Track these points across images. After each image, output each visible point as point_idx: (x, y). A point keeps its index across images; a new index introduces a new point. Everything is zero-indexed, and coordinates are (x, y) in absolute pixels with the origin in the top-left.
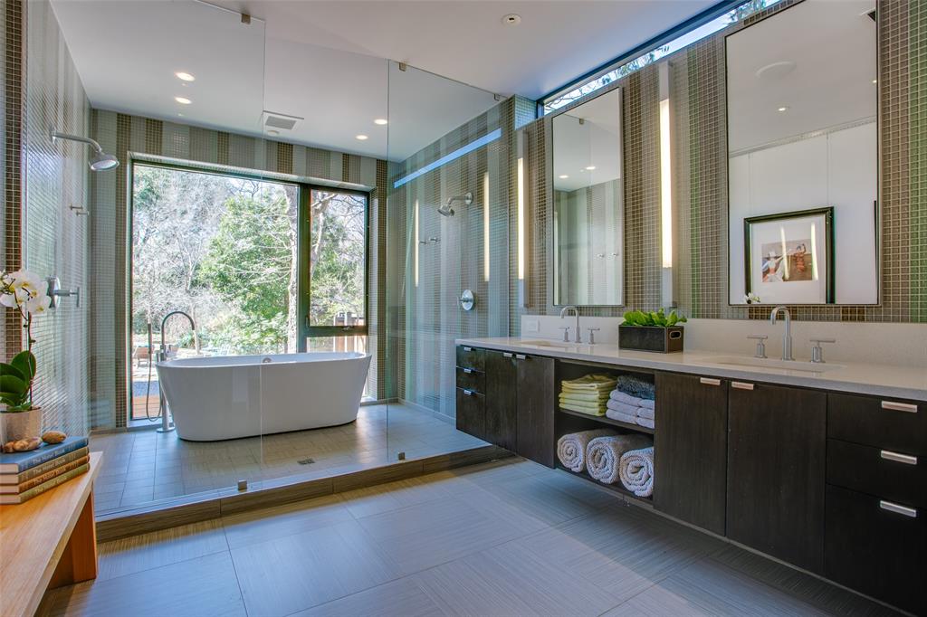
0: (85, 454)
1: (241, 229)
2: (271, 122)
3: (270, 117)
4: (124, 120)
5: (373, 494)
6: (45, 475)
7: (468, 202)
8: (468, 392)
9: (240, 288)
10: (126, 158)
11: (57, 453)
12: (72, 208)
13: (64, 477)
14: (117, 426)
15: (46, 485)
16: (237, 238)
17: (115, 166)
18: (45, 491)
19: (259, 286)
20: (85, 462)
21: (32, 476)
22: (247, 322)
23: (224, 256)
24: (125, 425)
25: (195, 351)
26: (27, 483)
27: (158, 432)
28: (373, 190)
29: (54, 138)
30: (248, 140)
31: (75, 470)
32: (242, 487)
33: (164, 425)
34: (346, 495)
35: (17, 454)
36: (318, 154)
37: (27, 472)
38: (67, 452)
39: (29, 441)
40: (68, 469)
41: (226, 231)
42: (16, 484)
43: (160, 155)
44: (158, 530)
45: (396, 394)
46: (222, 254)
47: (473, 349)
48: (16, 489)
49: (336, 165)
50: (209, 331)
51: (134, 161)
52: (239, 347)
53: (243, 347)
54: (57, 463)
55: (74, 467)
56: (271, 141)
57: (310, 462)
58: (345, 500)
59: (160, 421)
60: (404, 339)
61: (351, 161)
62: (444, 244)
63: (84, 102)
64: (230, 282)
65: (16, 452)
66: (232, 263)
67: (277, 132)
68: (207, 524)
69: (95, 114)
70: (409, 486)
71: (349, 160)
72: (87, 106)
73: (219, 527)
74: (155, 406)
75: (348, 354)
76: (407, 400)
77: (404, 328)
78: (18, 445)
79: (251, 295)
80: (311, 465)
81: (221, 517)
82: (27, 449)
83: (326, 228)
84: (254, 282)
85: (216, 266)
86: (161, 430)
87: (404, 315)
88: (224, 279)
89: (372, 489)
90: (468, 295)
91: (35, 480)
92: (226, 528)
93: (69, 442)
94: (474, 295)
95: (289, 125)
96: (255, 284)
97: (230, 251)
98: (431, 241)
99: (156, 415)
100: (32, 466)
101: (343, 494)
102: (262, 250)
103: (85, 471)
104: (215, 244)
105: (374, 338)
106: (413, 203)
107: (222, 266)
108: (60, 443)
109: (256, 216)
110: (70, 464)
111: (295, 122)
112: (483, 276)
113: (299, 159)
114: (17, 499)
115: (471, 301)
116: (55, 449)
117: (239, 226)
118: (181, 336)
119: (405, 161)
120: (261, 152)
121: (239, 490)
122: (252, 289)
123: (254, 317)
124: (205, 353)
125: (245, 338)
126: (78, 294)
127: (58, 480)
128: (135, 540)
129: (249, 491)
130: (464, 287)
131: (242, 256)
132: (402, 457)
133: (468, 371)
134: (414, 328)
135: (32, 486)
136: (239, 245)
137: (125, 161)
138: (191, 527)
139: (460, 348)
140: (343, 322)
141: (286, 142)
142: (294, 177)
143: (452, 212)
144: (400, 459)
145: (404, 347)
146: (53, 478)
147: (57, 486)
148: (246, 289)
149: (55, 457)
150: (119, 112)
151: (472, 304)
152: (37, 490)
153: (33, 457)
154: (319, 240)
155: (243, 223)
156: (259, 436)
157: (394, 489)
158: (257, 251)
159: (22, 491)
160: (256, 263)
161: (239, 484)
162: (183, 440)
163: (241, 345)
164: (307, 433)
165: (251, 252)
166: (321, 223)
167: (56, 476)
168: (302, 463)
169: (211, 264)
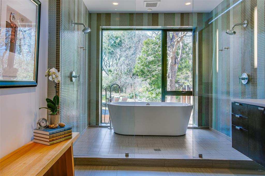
0: (71, 132)
1: (149, 52)
2: (148, 5)
3: (147, 3)
4: (99, 15)
5: (183, 171)
6: (58, 137)
7: (245, 26)
8: (238, 128)
9: (149, 76)
10: (99, 29)
11: (61, 131)
12: (81, 48)
13: (63, 139)
14: (96, 125)
15: (58, 141)
16: (148, 56)
17: (90, 31)
18: (57, 143)
19: (156, 74)
20: (71, 135)
21: (53, 137)
22: (150, 89)
23: (143, 63)
24: (99, 125)
25: (134, 100)
26: (52, 139)
27: (108, 129)
28: (196, 28)
29: (73, 25)
30: (140, 15)
31: (67, 137)
32: (127, 155)
33: (110, 126)
34: (170, 169)
35: (51, 129)
36: (169, 15)
37: (52, 135)
38: (65, 130)
39: (55, 125)
40: (65, 137)
41: (144, 53)
42: (49, 139)
43: (110, 26)
44: (96, 165)
45: (208, 124)
46: (142, 63)
47: (241, 104)
48: (48, 140)
49: (178, 19)
50: (139, 92)
51: (103, 29)
52: (148, 99)
53: (149, 99)
54: (61, 134)
55: (67, 136)
56: (149, 13)
57: (159, 150)
58: (169, 171)
59: (109, 125)
60: (212, 98)
61: (185, 15)
62: (231, 50)
63: (86, 12)
64: (145, 73)
65: (51, 128)
66: (146, 66)
67: (151, 9)
68: (112, 167)
69: (90, 15)
70: (203, 172)
71: (184, 16)
72: (87, 12)
73: (116, 170)
74: (107, 119)
75: (182, 104)
76: (213, 128)
77: (212, 93)
78: (52, 126)
79: (153, 79)
80: (159, 151)
81: (118, 166)
82: (54, 128)
83: (183, 49)
84: (154, 73)
85: (140, 67)
86: (109, 128)
87: (212, 87)
88: (143, 72)
89: (184, 169)
90: (245, 76)
91: (54, 138)
92: (118, 171)
93: (66, 127)
94: (248, 76)
95: (155, 5)
96: (154, 74)
97: (145, 61)
98: (225, 49)
99: (108, 122)
100: (53, 133)
101: (169, 168)
102: (157, 60)
103: (71, 138)
104: (140, 58)
105: (197, 97)
106: (216, 32)
107: (142, 67)
108: (63, 127)
109: (155, 47)
110: (65, 135)
111: (157, 3)
112: (254, 65)
113: (161, 19)
114: (48, 144)
115: (246, 79)
116: (61, 129)
117: (148, 51)
118: (130, 95)
119: (212, 11)
120: (145, 19)
121: (126, 156)
122: (153, 76)
123: (153, 87)
124: (137, 101)
125: (150, 95)
126: (79, 77)
127: (61, 140)
128: (89, 167)
129: (129, 157)
130: (243, 71)
131: (150, 63)
132: (200, 156)
133: (238, 116)
134: (216, 93)
135: (53, 140)
136: (149, 58)
137: (99, 30)
138: (107, 167)
139: (233, 104)
140: (185, 89)
141: (155, 13)
142: (159, 27)
143: (235, 33)
144: (200, 157)
145: (212, 102)
146: (60, 139)
147: (61, 142)
148: (151, 76)
149: (60, 132)
150: (98, 13)
151: (247, 80)
152: (54, 142)
153: (54, 131)
154: (180, 54)
155: (149, 50)
156: (134, 135)
157: (194, 172)
158: (155, 61)
159: (50, 141)
160: (155, 65)
161: (126, 153)
162: (115, 133)
163: (148, 98)
164: (162, 137)
165: (153, 61)
166: (181, 47)
167: (61, 138)
168: (155, 150)
169: (138, 66)
